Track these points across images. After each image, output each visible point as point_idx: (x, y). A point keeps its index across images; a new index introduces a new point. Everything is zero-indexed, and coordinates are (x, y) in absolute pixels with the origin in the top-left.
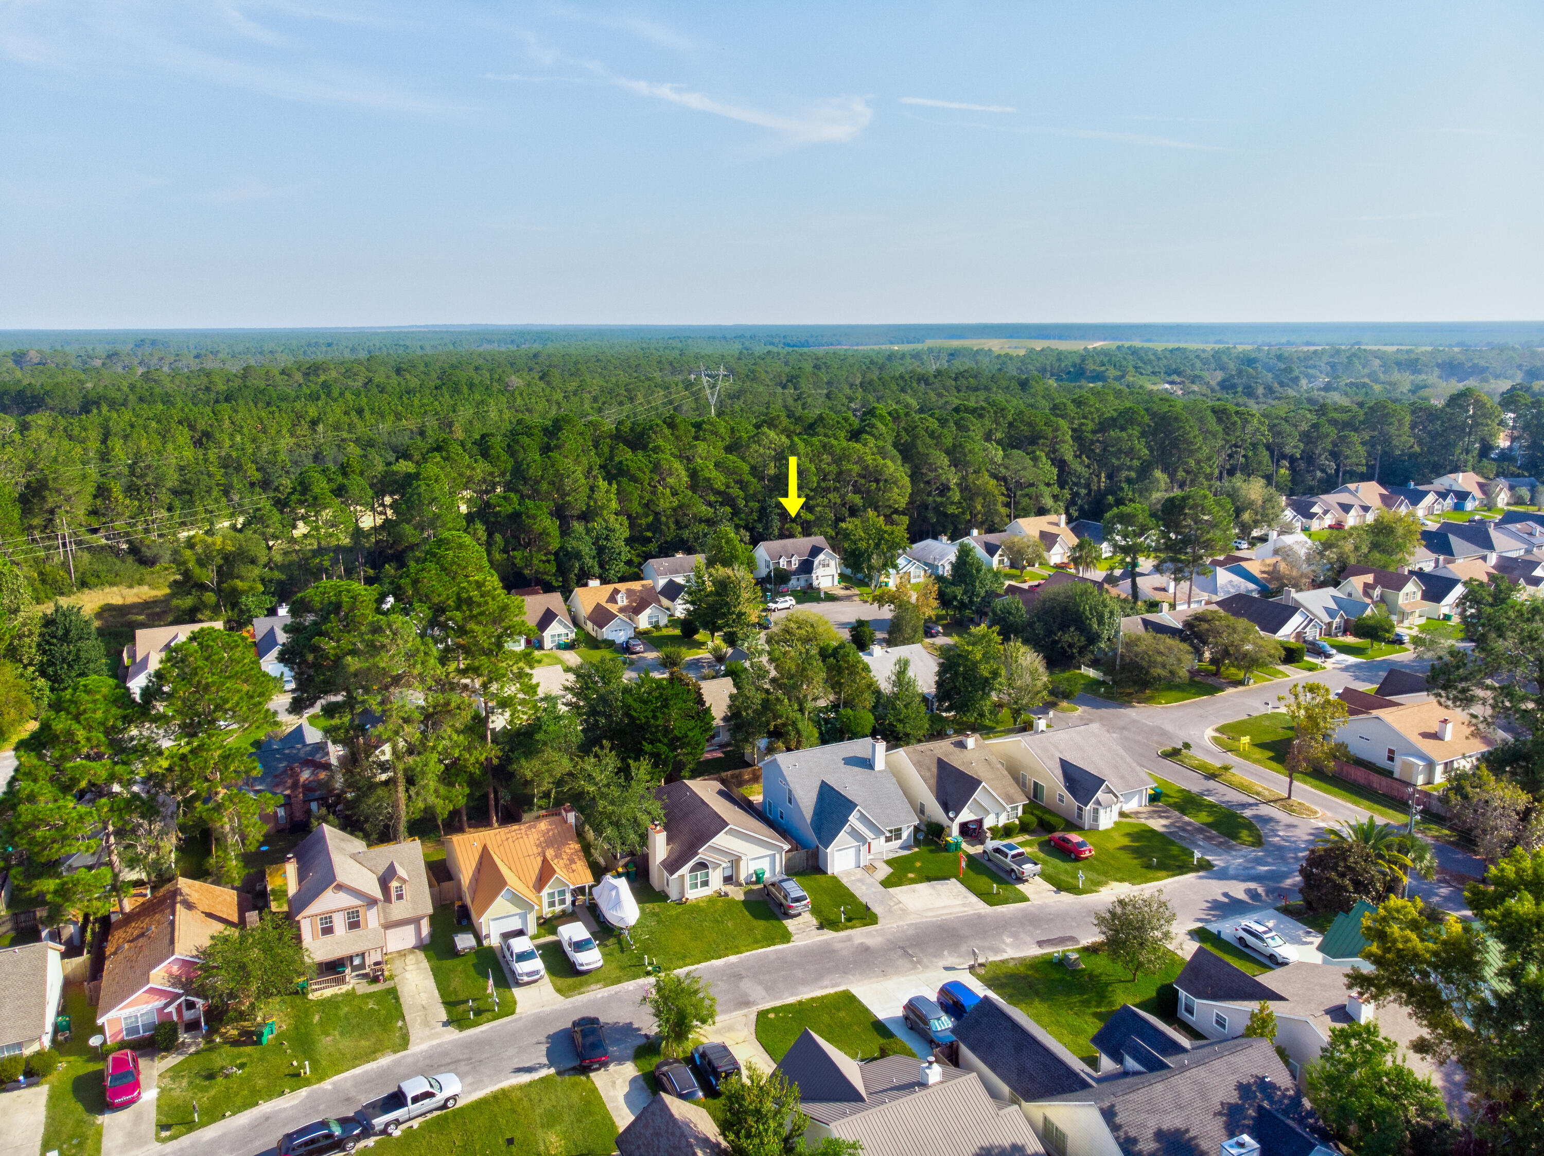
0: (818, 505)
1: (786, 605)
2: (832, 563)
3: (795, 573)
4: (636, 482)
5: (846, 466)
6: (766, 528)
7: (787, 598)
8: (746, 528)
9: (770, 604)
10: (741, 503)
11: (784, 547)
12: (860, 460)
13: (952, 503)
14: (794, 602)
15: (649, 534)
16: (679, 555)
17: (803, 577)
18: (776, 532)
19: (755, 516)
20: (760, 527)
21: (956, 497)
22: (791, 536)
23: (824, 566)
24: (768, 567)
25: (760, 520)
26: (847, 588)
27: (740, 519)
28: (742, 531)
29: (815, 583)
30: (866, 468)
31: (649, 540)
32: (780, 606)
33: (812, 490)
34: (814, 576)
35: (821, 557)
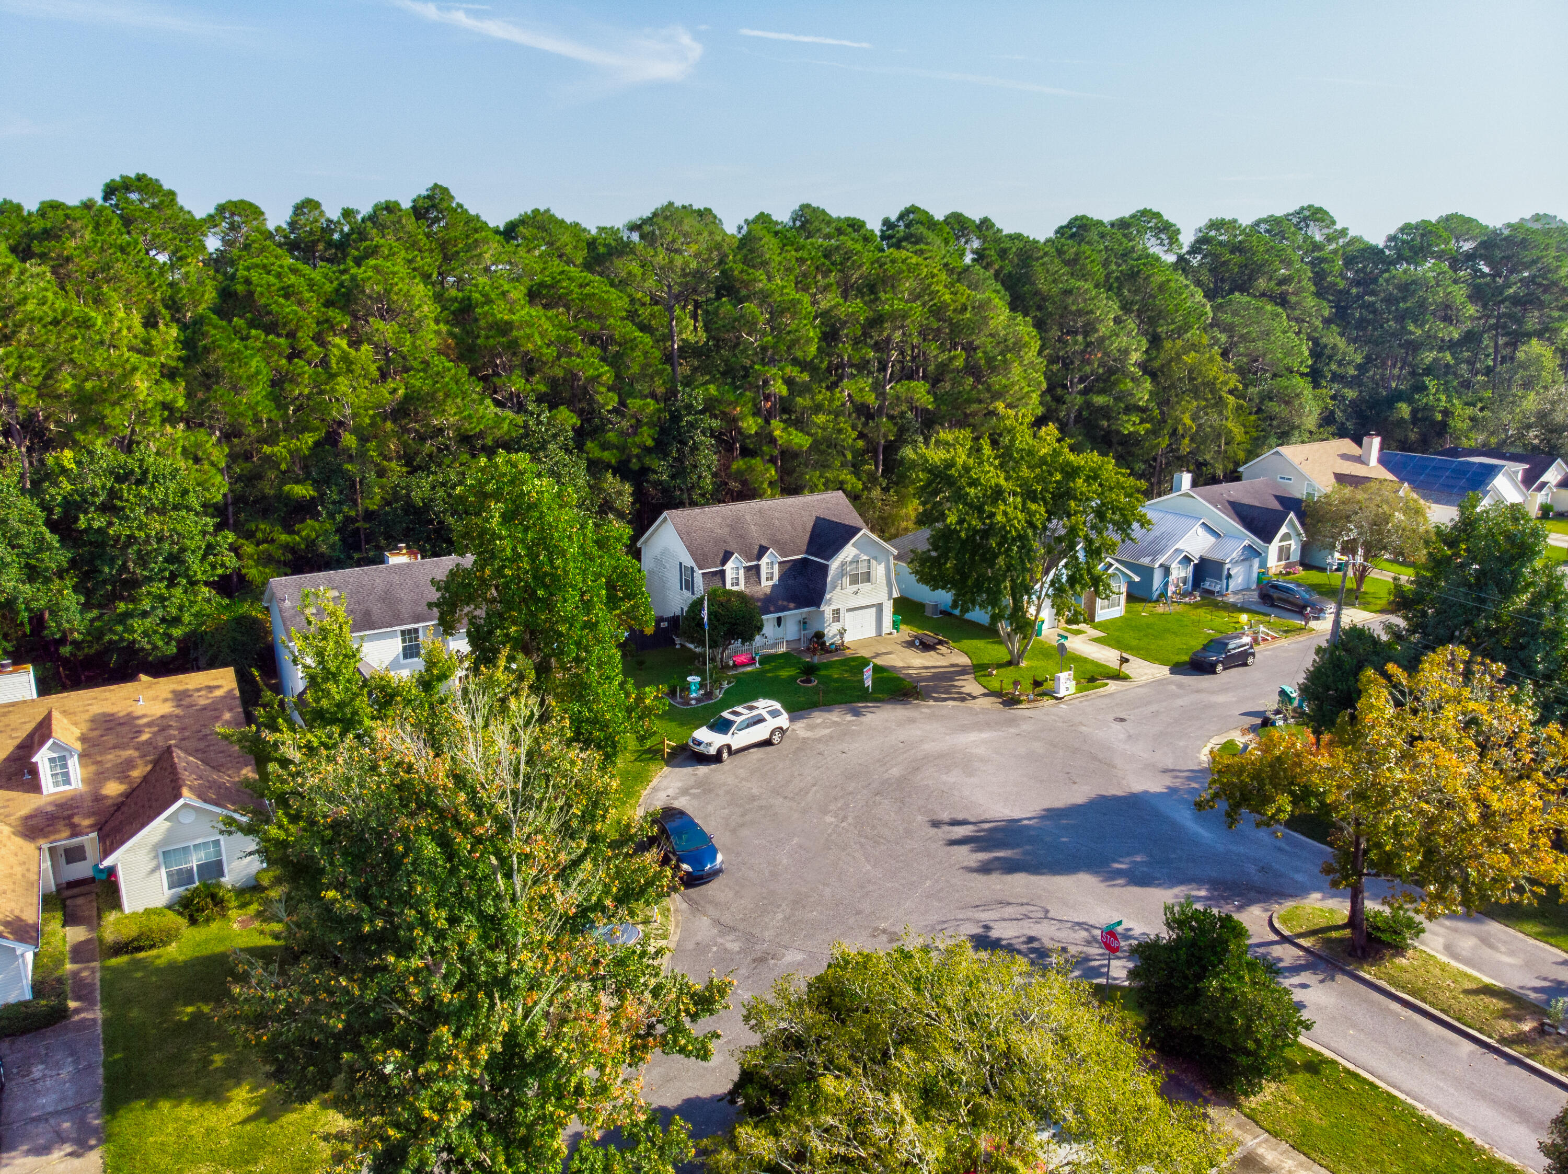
0: (818, 408)
1: (760, 733)
2: (879, 571)
3: (771, 603)
4: (271, 328)
5: (890, 302)
6: (679, 471)
7: (764, 705)
8: (622, 470)
9: (703, 734)
10: (608, 400)
11: (736, 526)
12: (923, 292)
13: (1131, 409)
14: (783, 721)
15: (302, 491)
16: (398, 559)
17: (793, 616)
18: (708, 482)
19: (647, 437)
20: (662, 470)
21: (1143, 393)
22: (747, 493)
23: (854, 580)
24: (689, 585)
25: (660, 448)
26: (926, 647)
27: (604, 447)
28: (611, 482)
29: (831, 632)
30: (938, 312)
31: (304, 509)
32: (737, 739)
33: (804, 365)
34: (827, 610)
35: (849, 552)
